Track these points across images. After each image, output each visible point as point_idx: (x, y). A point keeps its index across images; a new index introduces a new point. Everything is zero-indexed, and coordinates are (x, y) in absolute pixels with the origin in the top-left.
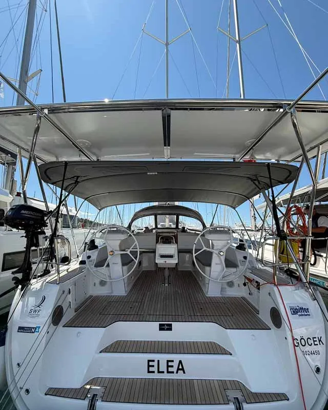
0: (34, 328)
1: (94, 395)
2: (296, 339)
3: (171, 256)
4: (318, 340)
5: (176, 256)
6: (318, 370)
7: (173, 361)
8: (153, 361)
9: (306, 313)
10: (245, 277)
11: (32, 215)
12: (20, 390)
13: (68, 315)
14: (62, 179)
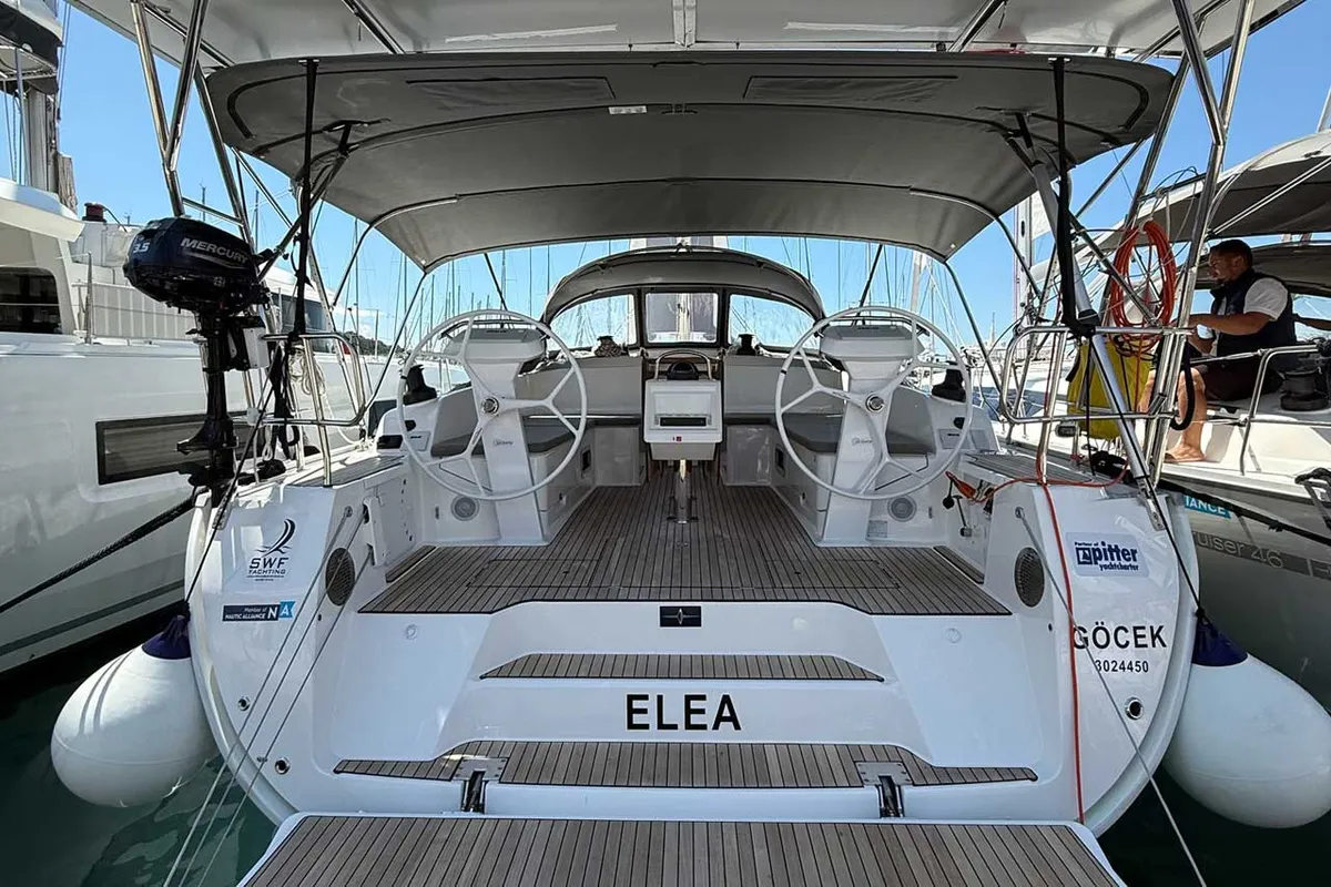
0: (273, 607)
1: (476, 774)
2: (1081, 628)
3: (699, 422)
4: (1149, 636)
5: (717, 422)
6: (1135, 709)
7: (703, 698)
8: (645, 697)
9: (1124, 563)
10: (953, 480)
11: (215, 255)
12: (258, 764)
13: (370, 583)
14: (304, 131)
